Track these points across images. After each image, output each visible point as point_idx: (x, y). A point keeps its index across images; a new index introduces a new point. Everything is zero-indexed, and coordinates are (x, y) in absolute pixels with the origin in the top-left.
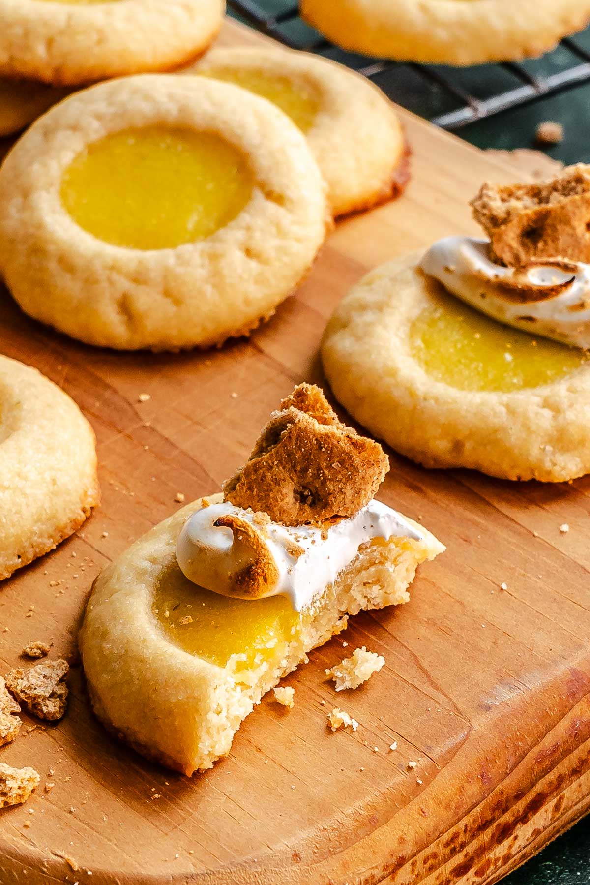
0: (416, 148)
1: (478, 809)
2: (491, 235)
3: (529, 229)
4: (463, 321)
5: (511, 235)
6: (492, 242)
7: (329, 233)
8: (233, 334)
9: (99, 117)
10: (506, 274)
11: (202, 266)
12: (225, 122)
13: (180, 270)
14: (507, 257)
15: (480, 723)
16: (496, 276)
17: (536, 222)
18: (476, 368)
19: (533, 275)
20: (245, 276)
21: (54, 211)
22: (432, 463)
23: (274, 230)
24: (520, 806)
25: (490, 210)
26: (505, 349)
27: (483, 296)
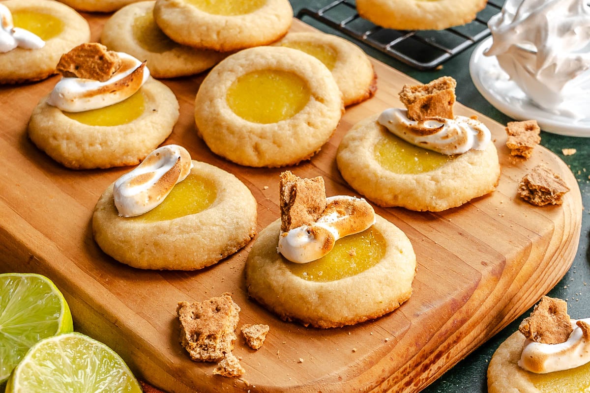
0: (379, 75)
1: (415, 357)
2: (408, 108)
3: (424, 105)
4: (397, 144)
5: (417, 107)
6: (408, 111)
7: (343, 114)
8: (303, 159)
9: (242, 66)
10: (415, 124)
11: (289, 130)
12: (297, 67)
13: (280, 132)
14: (415, 117)
15: (415, 322)
16: (411, 125)
17: (427, 101)
18: (403, 164)
19: (426, 124)
20: (308, 134)
21: (224, 108)
22: (385, 205)
23: (320, 114)
24: (432, 356)
25: (407, 97)
26: (415, 156)
27: (405, 133)
